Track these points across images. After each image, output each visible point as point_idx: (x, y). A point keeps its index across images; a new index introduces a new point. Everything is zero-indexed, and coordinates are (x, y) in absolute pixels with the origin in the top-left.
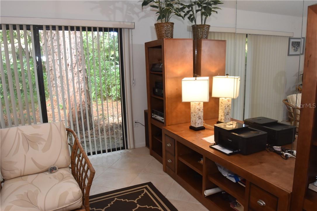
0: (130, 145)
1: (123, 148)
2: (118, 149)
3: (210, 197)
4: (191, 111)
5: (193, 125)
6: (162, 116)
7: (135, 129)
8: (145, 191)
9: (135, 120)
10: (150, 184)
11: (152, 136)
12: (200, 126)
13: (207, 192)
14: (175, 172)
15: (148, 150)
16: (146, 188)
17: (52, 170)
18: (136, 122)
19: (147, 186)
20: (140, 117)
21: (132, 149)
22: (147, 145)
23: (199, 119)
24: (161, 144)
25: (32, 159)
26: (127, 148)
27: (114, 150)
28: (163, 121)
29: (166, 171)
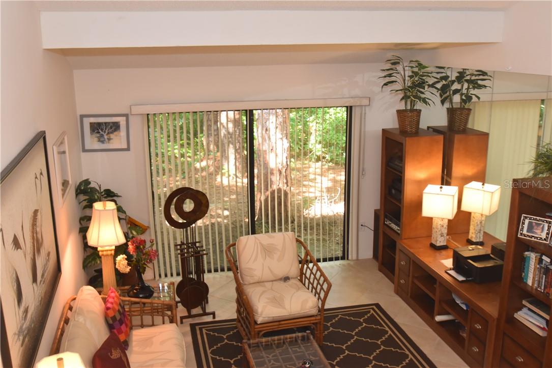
0: (352, 254)
1: (343, 258)
2: (337, 259)
3: (441, 323)
4: (433, 226)
5: (434, 242)
6: (398, 225)
7: (360, 233)
8: (372, 311)
9: (361, 222)
10: (377, 305)
11: (384, 247)
12: (442, 244)
13: (439, 318)
14: (408, 295)
15: (376, 265)
16: (373, 309)
17: (286, 279)
18: (362, 225)
19: (374, 307)
20: (368, 219)
21: (354, 260)
22: (375, 256)
23: (442, 236)
24: (395, 259)
25: (269, 267)
26: (348, 259)
27: (331, 259)
28: (399, 232)
29: (397, 292)
